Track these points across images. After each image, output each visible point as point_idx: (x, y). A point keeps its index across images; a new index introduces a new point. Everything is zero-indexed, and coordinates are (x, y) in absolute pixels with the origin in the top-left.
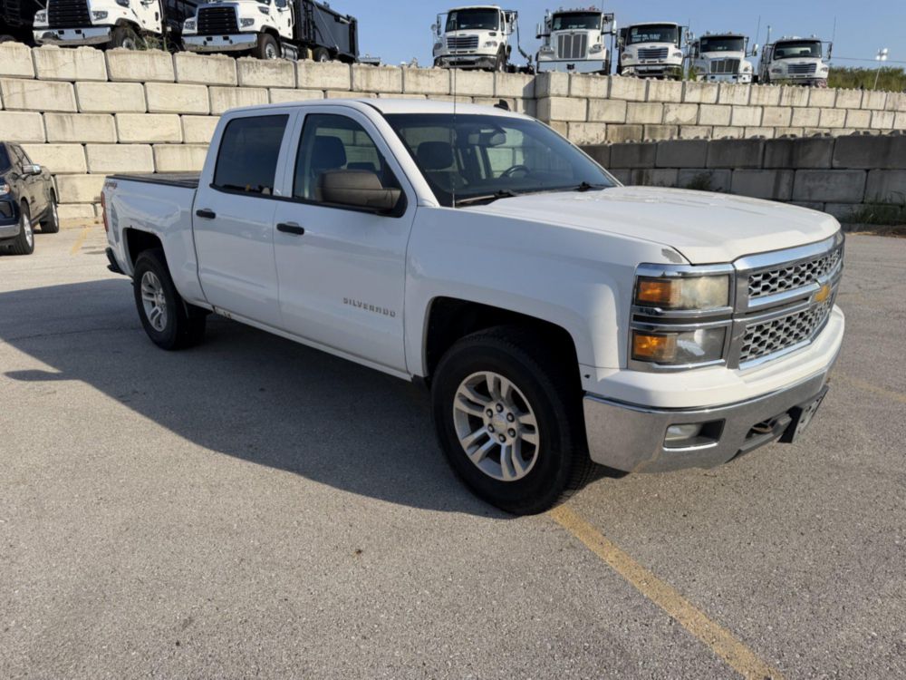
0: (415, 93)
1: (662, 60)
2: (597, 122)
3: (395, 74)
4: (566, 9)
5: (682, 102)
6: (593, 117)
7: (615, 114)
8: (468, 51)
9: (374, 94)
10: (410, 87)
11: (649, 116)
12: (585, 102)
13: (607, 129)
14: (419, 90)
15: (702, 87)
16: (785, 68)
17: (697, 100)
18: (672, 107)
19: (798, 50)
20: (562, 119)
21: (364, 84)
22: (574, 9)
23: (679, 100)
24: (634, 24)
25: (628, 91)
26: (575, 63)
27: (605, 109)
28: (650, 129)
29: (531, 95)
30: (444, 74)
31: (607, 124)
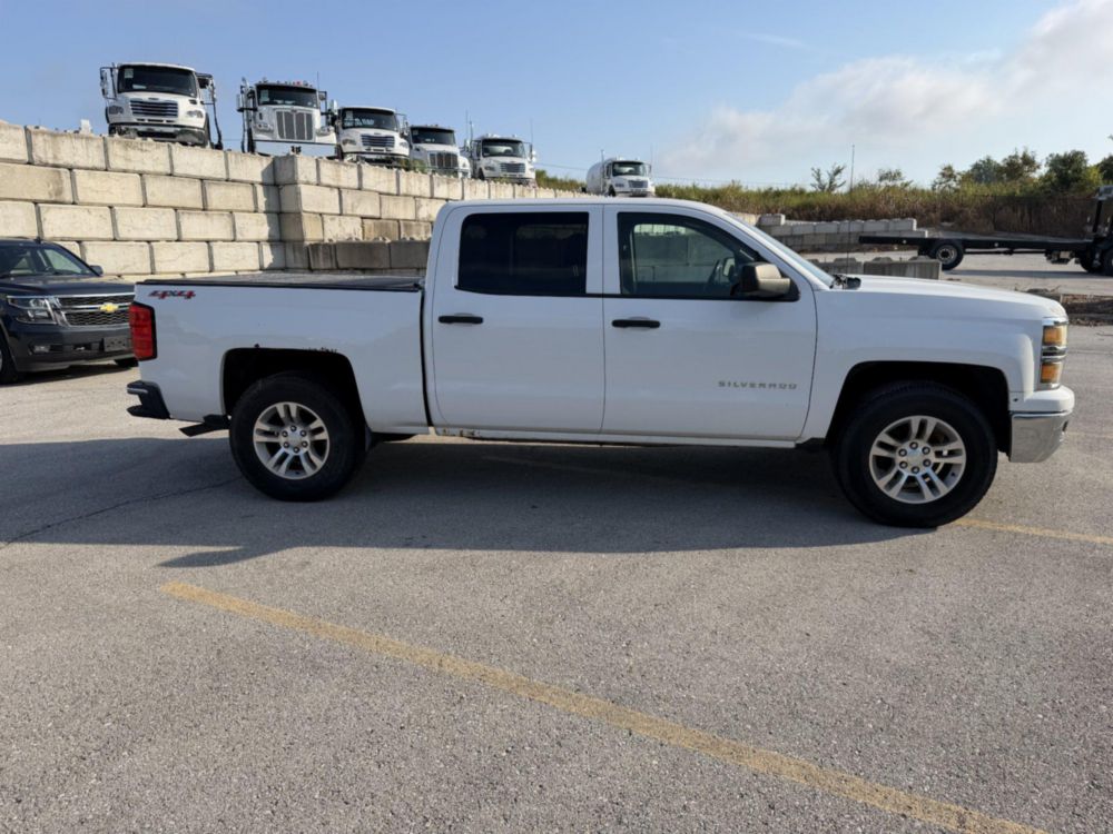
0: (125, 171)
1: (390, 148)
2: (352, 215)
3: (95, 144)
4: (272, 80)
5: (432, 197)
6: (347, 209)
7: (370, 209)
8: (165, 120)
9: (66, 170)
10: (116, 162)
11: (402, 211)
12: (336, 191)
13: (363, 223)
14: (131, 167)
15: (448, 183)
16: (498, 167)
17: (445, 196)
18: (424, 202)
19: (502, 149)
20: (316, 211)
21: (50, 155)
22: (282, 82)
23: (428, 195)
24: (347, 106)
25: (379, 183)
26: (301, 145)
27: (359, 201)
28: (406, 226)
29: (270, 181)
30: (162, 149)
31: (362, 218)
